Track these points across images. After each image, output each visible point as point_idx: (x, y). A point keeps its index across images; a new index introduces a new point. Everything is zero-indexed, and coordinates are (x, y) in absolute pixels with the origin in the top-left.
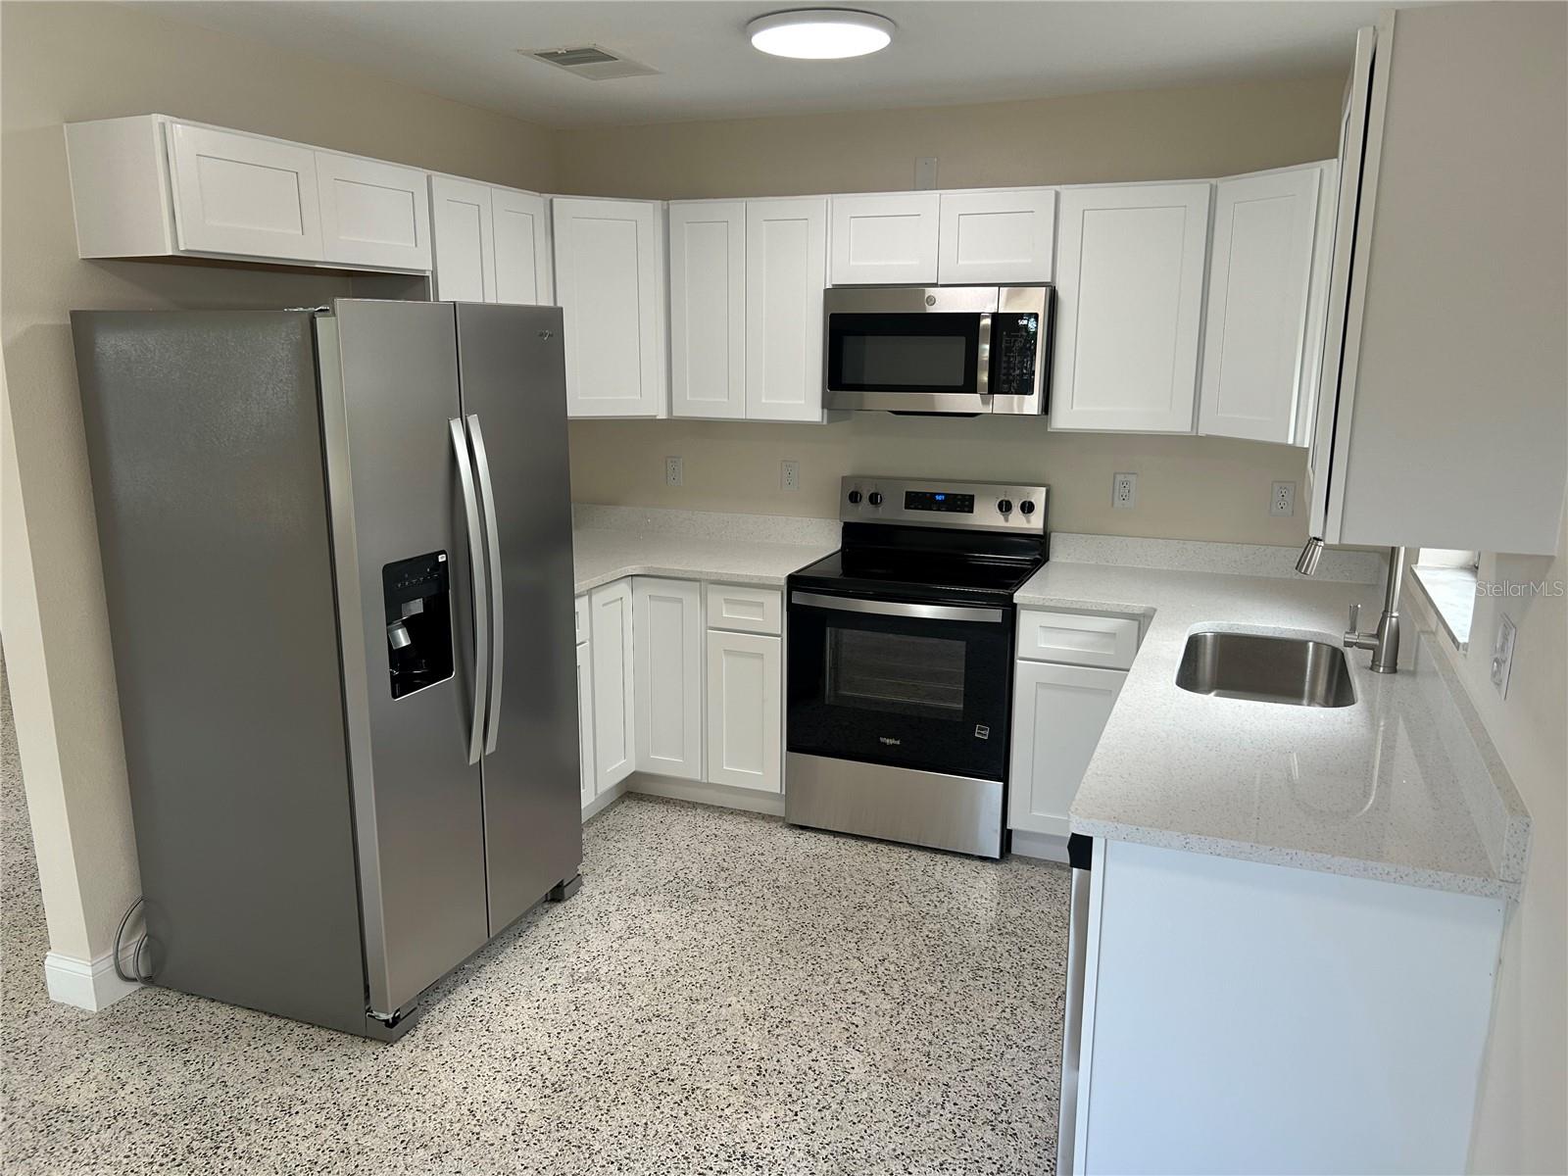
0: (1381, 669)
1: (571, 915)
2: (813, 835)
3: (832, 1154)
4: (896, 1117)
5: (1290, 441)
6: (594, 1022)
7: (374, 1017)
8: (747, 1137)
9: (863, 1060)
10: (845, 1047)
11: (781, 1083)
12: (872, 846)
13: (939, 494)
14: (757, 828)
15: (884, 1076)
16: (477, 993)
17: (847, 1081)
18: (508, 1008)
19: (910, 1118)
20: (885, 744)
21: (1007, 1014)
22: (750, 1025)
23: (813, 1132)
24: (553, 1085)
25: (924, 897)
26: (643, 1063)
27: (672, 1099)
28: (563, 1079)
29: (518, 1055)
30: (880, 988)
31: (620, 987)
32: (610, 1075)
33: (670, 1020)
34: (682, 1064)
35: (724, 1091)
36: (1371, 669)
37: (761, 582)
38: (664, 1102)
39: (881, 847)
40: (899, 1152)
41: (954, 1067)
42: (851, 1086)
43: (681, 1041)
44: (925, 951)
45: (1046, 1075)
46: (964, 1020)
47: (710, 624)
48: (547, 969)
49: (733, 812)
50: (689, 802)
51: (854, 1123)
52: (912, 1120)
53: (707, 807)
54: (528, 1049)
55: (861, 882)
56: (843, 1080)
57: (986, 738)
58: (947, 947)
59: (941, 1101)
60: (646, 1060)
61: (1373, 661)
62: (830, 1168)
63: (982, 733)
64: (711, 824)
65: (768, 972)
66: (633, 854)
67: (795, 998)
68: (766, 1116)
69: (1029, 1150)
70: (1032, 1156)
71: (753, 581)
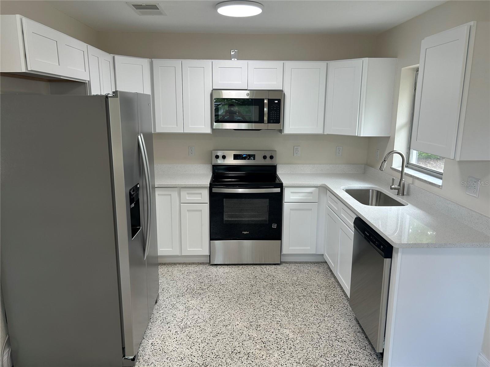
0: (401, 195)
1: (162, 308)
2: (221, 266)
3: (304, 361)
4: (311, 345)
5: (357, 135)
6: (199, 341)
7: (127, 359)
8: (276, 363)
9: (290, 331)
10: (281, 329)
11: (272, 344)
12: (241, 267)
13: (244, 155)
14: (201, 267)
15: (299, 334)
16: (151, 341)
17: (290, 338)
18: (166, 344)
19: (315, 344)
20: (244, 234)
21: (316, 308)
22: (249, 329)
23: (293, 356)
24: (203, 365)
25: (268, 279)
26: (226, 349)
27: (244, 358)
28: (204, 362)
29: (183, 358)
30: (277, 309)
31: (199, 327)
32: (219, 356)
33: (223, 334)
34: (239, 347)
35: (257, 351)
36: (398, 195)
37: (201, 186)
38: (242, 360)
39: (244, 266)
40: (320, 355)
41: (315, 327)
42: (292, 340)
43: (232, 340)
44: (280, 295)
45: (339, 323)
46: (307, 312)
47: (181, 202)
48: (169, 327)
49: (189, 264)
50: (172, 263)
51: (302, 350)
52: (316, 345)
53: (180, 264)
54: (184, 355)
55: (246, 278)
56: (289, 339)
57: (276, 227)
58: (285, 292)
59: (319, 337)
60: (226, 348)
61: (398, 193)
62: (306, 366)
63: (274, 226)
64: (186, 269)
65: (241, 312)
66: (167, 283)
67: (255, 318)
68: (276, 355)
69: (352, 345)
70: (353, 346)
71: (198, 186)
